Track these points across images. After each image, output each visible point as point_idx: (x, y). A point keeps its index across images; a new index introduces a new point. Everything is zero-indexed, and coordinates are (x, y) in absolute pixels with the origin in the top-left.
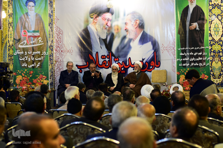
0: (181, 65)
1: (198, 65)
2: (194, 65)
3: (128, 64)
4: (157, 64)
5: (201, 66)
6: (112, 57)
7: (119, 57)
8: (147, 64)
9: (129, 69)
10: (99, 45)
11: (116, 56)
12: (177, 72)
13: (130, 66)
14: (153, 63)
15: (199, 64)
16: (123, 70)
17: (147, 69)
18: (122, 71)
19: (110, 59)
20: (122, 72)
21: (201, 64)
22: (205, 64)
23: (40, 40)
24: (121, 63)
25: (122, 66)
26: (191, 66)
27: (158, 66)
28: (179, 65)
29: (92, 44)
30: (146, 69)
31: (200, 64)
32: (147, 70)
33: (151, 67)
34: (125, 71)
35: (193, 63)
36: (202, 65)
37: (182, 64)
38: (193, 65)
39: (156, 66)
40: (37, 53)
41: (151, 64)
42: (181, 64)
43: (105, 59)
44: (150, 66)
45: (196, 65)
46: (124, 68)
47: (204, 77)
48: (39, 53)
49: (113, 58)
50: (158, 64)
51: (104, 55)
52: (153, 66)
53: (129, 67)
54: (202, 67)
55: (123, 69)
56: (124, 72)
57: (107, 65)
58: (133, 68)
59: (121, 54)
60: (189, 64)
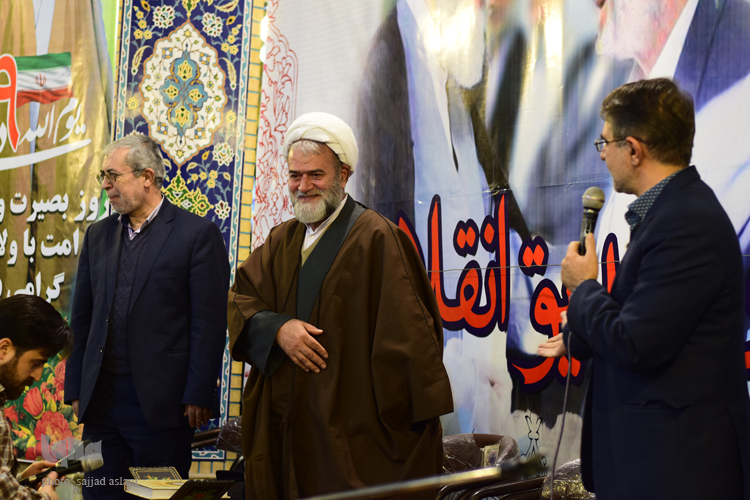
6: (511, 235)
7: (549, 230)
10: (445, 139)
11: (533, 221)
18: (563, 359)
19: (497, 256)
23: (71, 118)
29: (413, 138)
40: (53, 208)
43: (473, 251)
48: (63, 207)
49: (515, 247)
51: (471, 223)
57: (483, 302)
59: (560, 202)
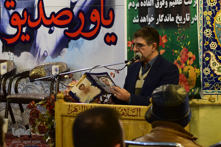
0: (137, 21)
1: (172, 20)
2: (165, 20)
3: (36, 17)
4: (106, 16)
5: (180, 24)
8: (81, 16)
9: (39, 30)
12: (128, 40)
13: (42, 23)
14: (96, 15)
15: (175, 19)
16: (25, 34)
17: (82, 32)
18: (23, 36)
20: (23, 38)
21: (180, 20)
22: (188, 20)
24: (21, 13)
25: (24, 22)
26: (157, 23)
27: (109, 22)
28: (134, 21)
30: (79, 32)
31: (178, 17)
32: (83, 34)
33: (92, 26)
34: (29, 35)
35: (163, 16)
36: (183, 21)
37: (140, 18)
38: (161, 20)
39: (104, 22)
41: (93, 19)
42: (137, 18)
44: (88, 22)
45: (168, 20)
46: (29, 28)
47: (187, 56)
50: (108, 18)
52: (95, 23)
53: (39, 26)
54: (182, 28)
55: (24, 30)
56: (28, 38)
58: (49, 29)
60: (153, 19)
